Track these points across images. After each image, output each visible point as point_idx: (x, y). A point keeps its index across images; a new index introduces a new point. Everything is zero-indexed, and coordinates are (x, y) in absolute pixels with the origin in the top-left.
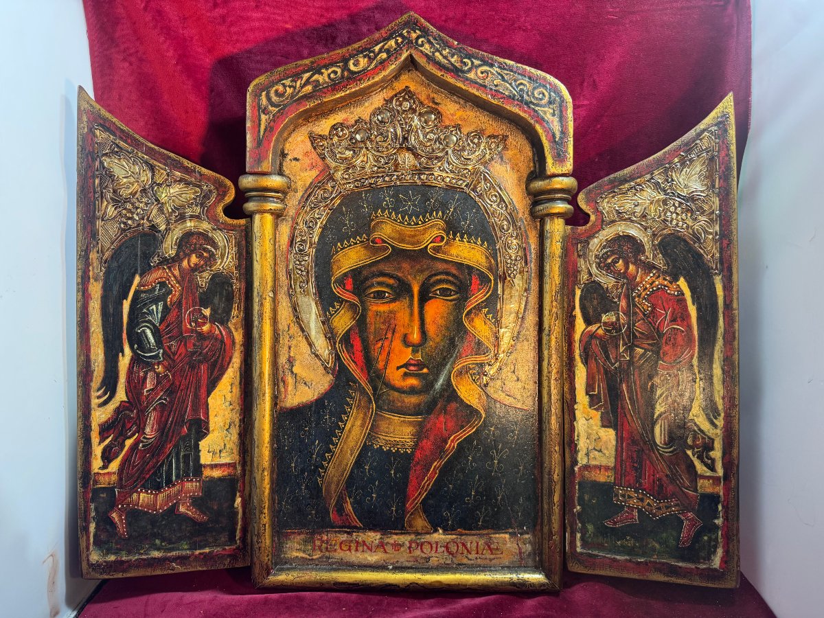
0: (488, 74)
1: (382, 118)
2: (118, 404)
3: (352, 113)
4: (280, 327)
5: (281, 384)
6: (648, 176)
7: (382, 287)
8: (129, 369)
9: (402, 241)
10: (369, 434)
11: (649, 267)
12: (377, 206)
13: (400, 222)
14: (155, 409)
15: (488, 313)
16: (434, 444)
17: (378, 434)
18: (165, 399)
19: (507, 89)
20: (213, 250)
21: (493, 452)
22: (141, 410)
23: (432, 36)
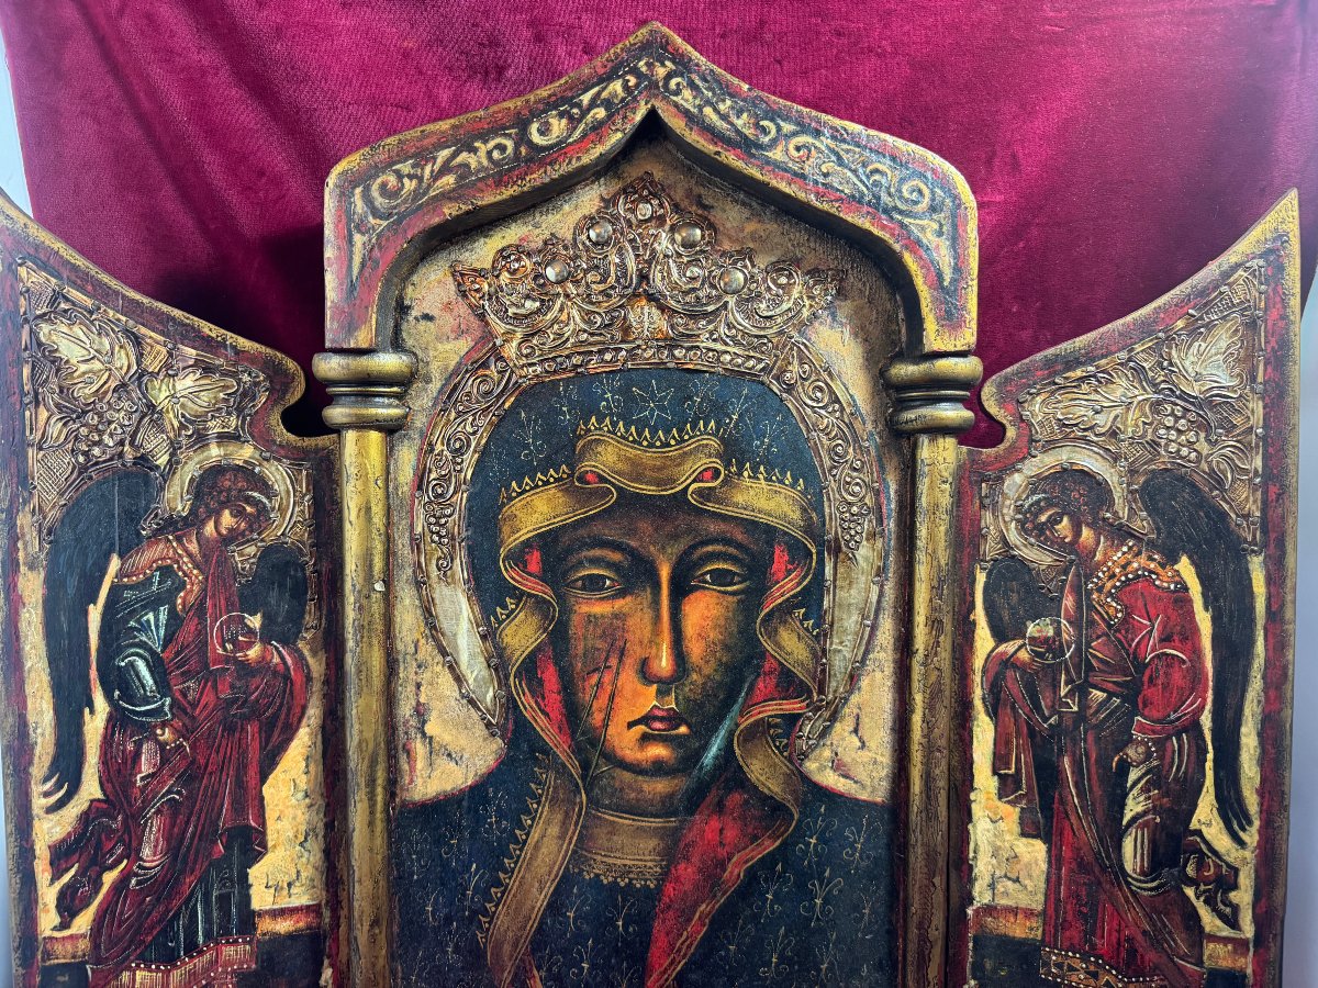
0: (810, 151)
1: (598, 235)
2: (85, 806)
3: (536, 226)
4: (400, 646)
5: (403, 758)
6: (1123, 355)
7: (599, 567)
8: (105, 737)
9: (638, 478)
10: (574, 852)
11: (1121, 533)
12: (588, 409)
13: (634, 441)
14: (158, 811)
15: (806, 617)
16: (700, 870)
17: (590, 852)
18: (178, 793)
19: (845, 181)
20: (265, 500)
21: (814, 885)
22: (133, 816)
23: (698, 73)
